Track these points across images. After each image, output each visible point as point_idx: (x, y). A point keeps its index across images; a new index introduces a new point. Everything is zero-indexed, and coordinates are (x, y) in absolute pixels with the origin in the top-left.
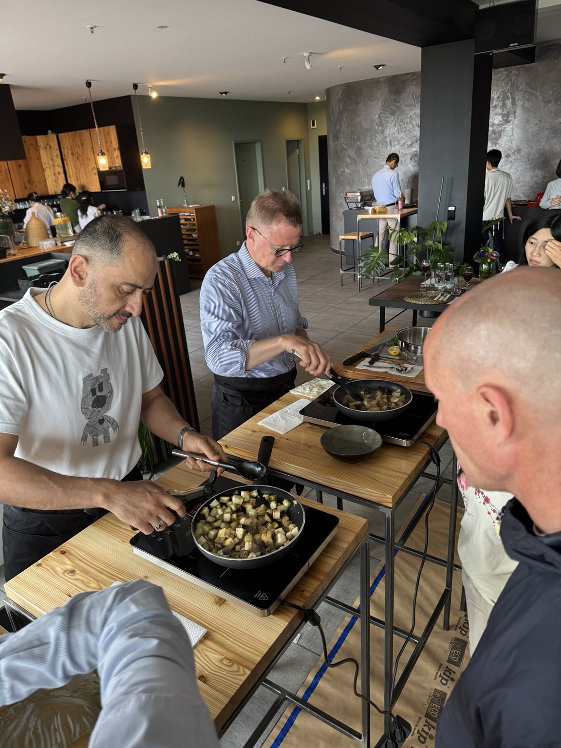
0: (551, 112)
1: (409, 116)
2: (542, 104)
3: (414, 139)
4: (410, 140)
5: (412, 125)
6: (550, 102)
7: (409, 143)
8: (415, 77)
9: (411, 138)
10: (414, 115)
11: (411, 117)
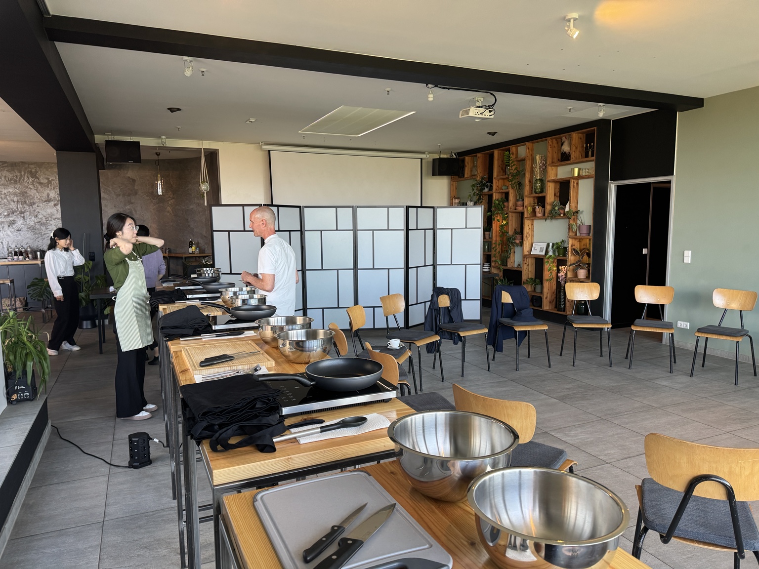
0: (121, 202)
1: (3, 193)
2: (115, 196)
3: (10, 211)
4: (6, 212)
5: (7, 200)
6: (120, 195)
7: (6, 214)
8: (6, 165)
9: (7, 210)
10: (8, 193)
11: (5, 194)
